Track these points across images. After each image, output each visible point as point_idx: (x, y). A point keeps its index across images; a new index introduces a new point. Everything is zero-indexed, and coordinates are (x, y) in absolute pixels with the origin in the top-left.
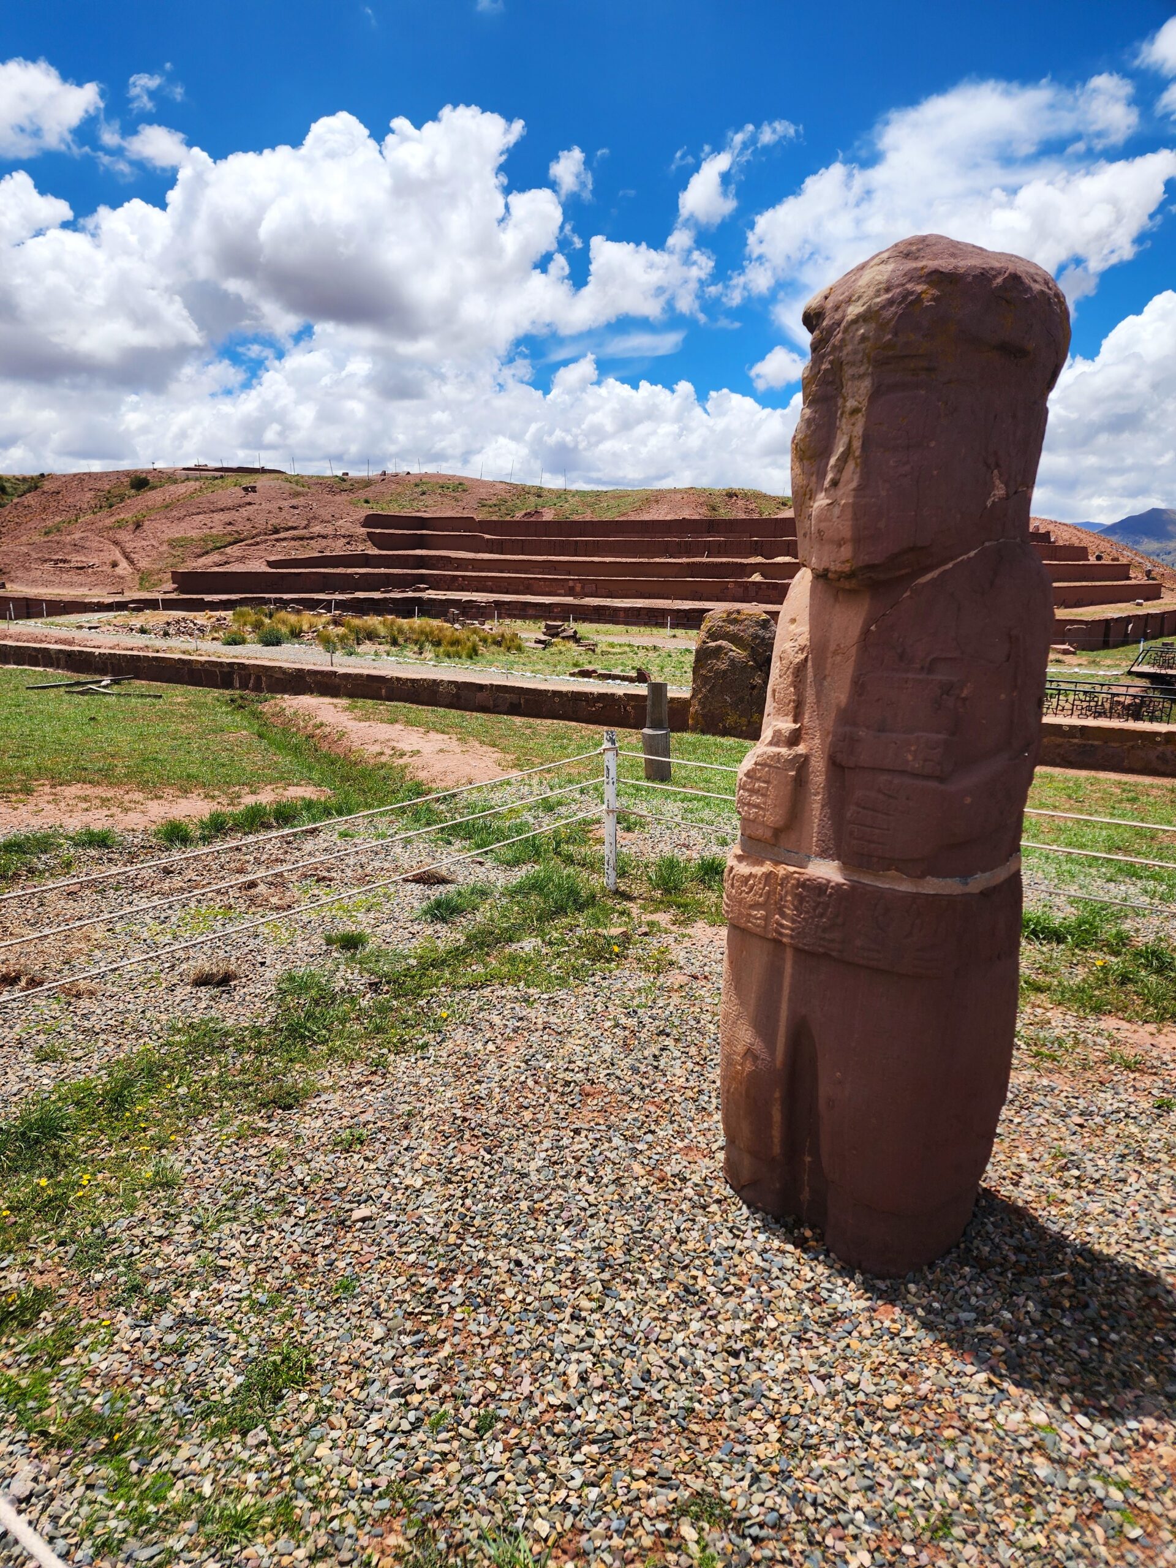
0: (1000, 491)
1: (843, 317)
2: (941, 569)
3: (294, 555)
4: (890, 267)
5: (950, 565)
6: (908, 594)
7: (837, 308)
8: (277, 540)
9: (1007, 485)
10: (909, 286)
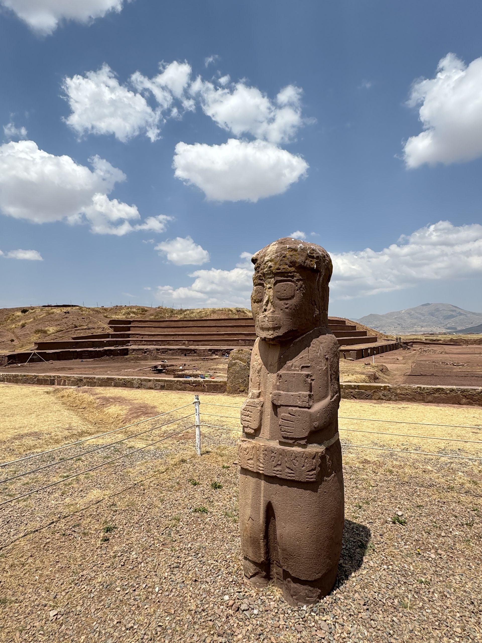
0: (317, 312)
1: (264, 260)
2: (302, 337)
3: (82, 335)
4: (277, 246)
5: (305, 335)
6: (292, 345)
7: (261, 257)
8: (76, 330)
9: (319, 310)
10: (283, 252)
